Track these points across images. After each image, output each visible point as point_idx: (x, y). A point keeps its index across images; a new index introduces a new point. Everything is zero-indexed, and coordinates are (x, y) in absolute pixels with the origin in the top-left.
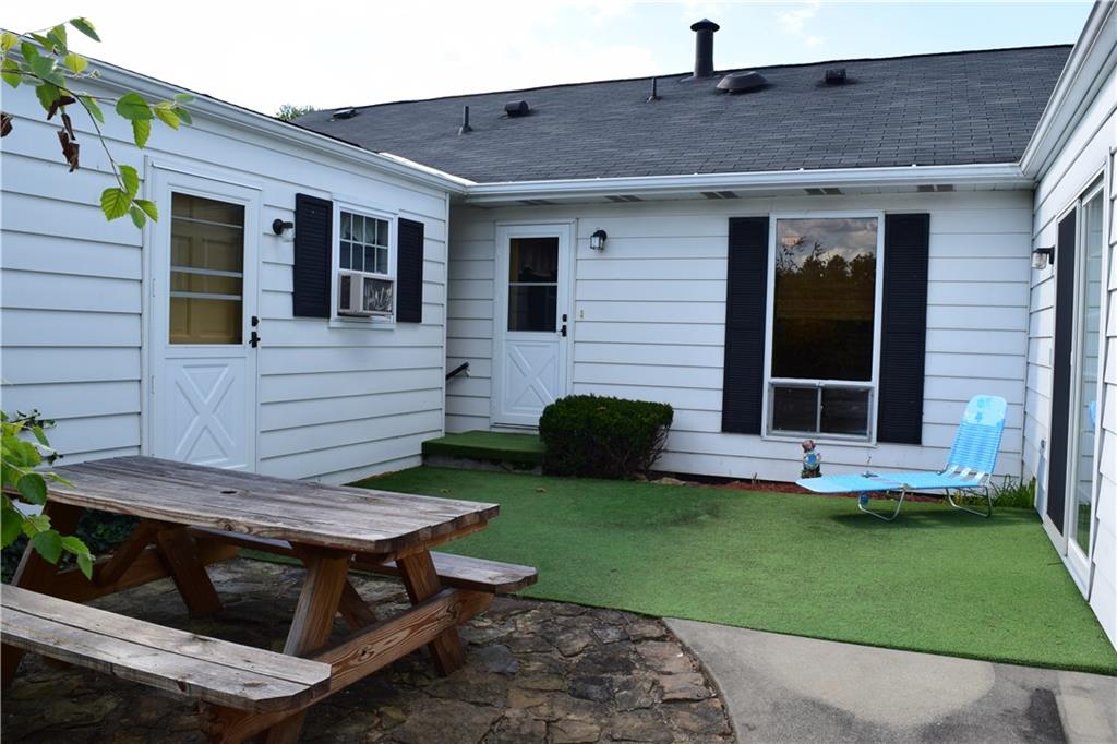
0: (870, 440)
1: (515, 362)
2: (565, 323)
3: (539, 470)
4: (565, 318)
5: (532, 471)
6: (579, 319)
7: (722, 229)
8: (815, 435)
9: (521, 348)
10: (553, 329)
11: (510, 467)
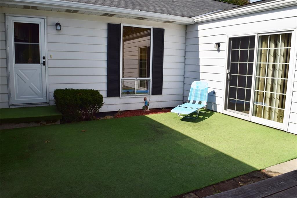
0: (149, 95)
1: (19, 76)
2: (44, 60)
3: (59, 122)
4: (44, 58)
5: (56, 123)
6: (50, 58)
7: (105, 27)
8: (135, 95)
9: (23, 71)
10: (38, 62)
11: (45, 123)
